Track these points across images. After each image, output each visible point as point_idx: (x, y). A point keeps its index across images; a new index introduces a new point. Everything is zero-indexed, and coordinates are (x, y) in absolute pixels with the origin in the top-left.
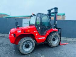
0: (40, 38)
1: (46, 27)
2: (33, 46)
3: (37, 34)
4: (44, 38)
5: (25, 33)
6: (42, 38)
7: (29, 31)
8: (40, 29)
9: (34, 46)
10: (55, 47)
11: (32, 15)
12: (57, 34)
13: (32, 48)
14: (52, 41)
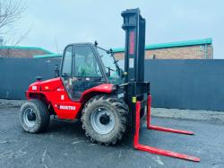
3: (63, 97)
4: (73, 108)
6: (66, 108)
8: (70, 83)
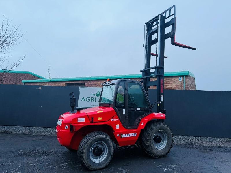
0: (124, 136)
1: (139, 109)
2: (109, 153)
5: (92, 124)
7: (100, 119)
8: (124, 113)
9: (112, 154)
10: (160, 157)
12: (166, 126)
13: (107, 158)
14: (152, 141)
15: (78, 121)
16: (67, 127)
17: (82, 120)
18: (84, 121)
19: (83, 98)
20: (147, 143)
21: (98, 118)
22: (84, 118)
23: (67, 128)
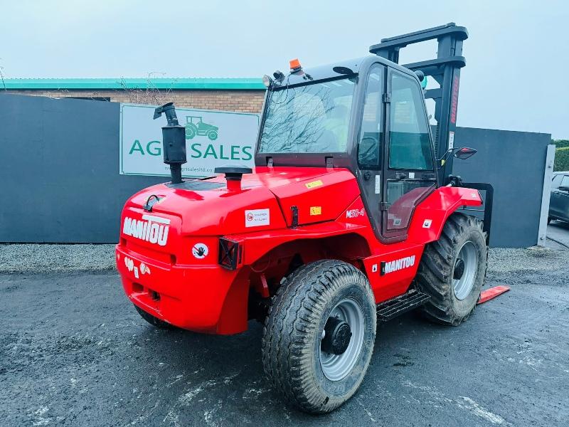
1: (411, 176)
7: (316, 211)
8: (378, 189)
11: (279, 76)
15: (249, 224)
16: (201, 249)
17: (259, 218)
18: (267, 222)
19: (137, 141)
20: (440, 289)
21: (312, 208)
22: (267, 211)
23: (201, 253)
